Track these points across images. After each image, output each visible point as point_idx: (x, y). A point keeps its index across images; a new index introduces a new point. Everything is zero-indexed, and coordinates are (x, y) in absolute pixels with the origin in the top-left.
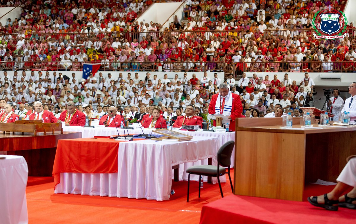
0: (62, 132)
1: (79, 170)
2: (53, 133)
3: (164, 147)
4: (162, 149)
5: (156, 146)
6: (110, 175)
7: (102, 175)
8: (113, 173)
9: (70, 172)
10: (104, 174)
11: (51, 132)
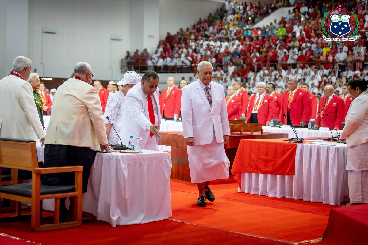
0: (262, 133)
1: (259, 171)
2: (252, 134)
3: (338, 150)
4: (337, 152)
5: (330, 148)
6: (287, 177)
7: (278, 177)
8: (290, 176)
9: (250, 172)
10: (281, 175)
11: (250, 133)
